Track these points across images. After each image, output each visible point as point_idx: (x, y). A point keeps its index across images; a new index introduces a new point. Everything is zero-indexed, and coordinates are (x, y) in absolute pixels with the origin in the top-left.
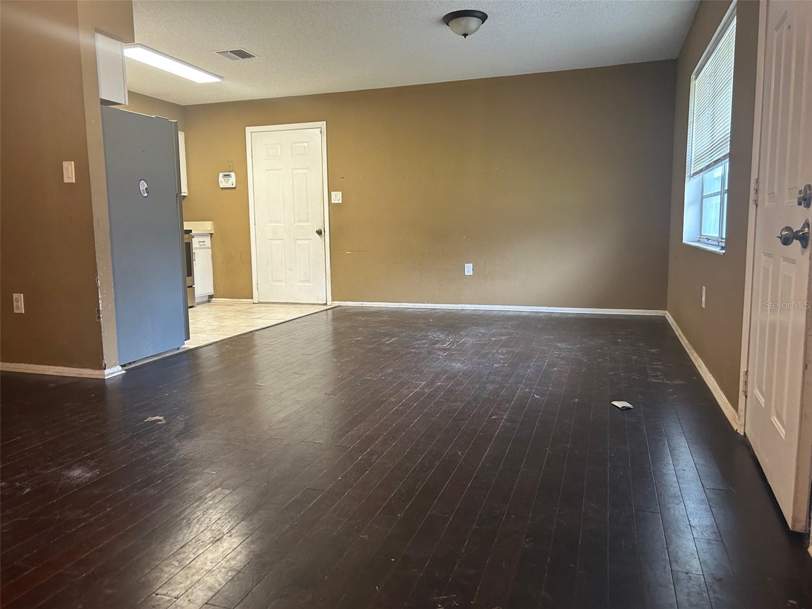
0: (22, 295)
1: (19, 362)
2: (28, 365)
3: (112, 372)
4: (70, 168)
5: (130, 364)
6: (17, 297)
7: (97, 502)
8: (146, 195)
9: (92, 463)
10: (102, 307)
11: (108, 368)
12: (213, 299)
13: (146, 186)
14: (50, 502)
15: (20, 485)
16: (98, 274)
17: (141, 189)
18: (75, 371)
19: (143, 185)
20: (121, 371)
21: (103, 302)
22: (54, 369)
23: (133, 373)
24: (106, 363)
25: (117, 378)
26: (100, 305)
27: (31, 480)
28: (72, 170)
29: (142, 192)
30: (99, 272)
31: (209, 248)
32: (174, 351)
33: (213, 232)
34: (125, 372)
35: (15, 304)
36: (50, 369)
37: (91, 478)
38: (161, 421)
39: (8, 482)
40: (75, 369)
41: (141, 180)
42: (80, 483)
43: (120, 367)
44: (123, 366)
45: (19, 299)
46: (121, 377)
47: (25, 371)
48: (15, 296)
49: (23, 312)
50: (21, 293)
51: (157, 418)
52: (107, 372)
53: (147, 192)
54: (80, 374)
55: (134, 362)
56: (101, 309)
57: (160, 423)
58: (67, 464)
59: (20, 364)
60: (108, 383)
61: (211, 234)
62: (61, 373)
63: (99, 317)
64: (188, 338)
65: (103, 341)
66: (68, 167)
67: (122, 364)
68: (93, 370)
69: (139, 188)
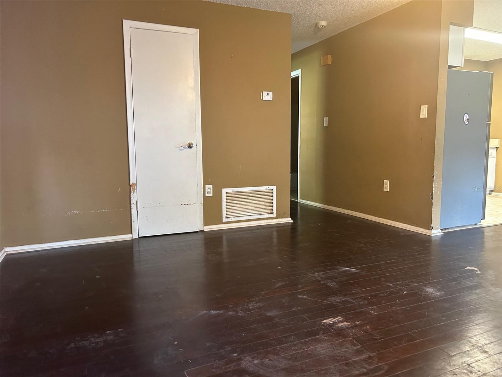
0: (389, 181)
1: (383, 218)
2: (387, 220)
3: (436, 232)
4: (425, 109)
5: (445, 229)
6: (386, 182)
7: (448, 313)
8: (467, 123)
9: (439, 287)
10: (434, 192)
11: (433, 230)
12: (493, 193)
13: (468, 117)
14: (420, 303)
15: (400, 288)
16: (434, 172)
17: (465, 119)
18: (413, 228)
19: (466, 117)
20: (441, 233)
21: (435, 189)
22: (402, 225)
23: (447, 235)
24: (433, 226)
25: (438, 237)
26: (434, 191)
27: (406, 287)
28: (426, 110)
29: (465, 121)
30: (435, 172)
31: (494, 157)
32: (473, 226)
33: (499, 147)
34: (443, 234)
35: (384, 186)
36: (399, 224)
37: (440, 296)
38: (477, 271)
39: (393, 284)
40: (414, 227)
41: (465, 114)
42: (434, 297)
43: (441, 230)
44: (442, 230)
45: (387, 183)
46: (440, 237)
47: (385, 223)
48: (385, 181)
49: (388, 191)
50: (388, 180)
51: (474, 268)
52: (433, 232)
53: (468, 121)
54: (416, 230)
55: (448, 228)
56: (434, 193)
57: (477, 272)
58: (423, 283)
59: (384, 219)
60: (433, 239)
61: (497, 148)
62: (405, 227)
63: (432, 198)
64: (483, 218)
65: (433, 213)
66: (424, 109)
67: (441, 229)
68: (425, 230)
69: (464, 119)
